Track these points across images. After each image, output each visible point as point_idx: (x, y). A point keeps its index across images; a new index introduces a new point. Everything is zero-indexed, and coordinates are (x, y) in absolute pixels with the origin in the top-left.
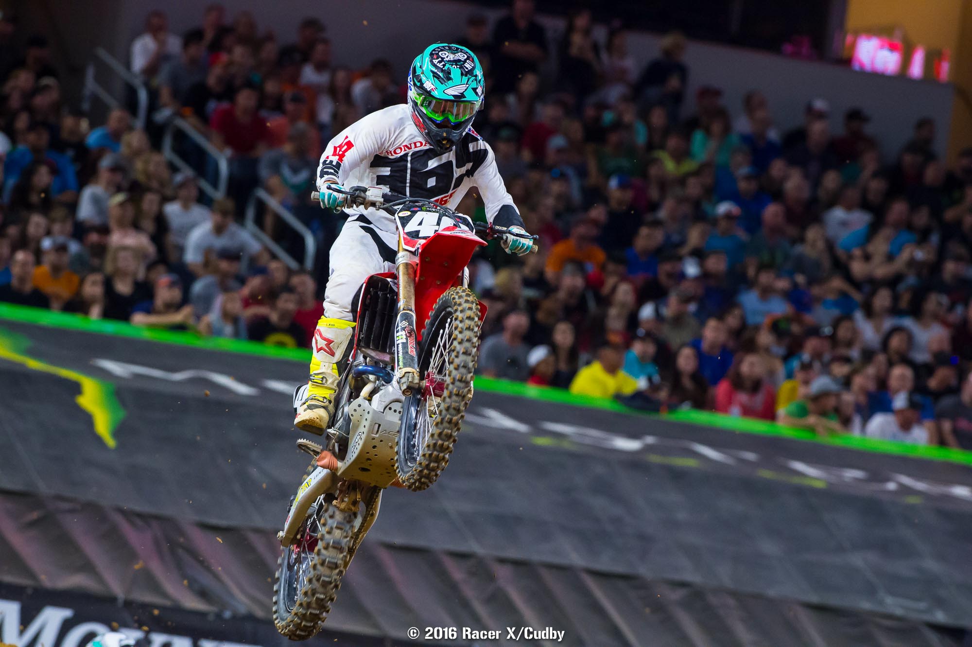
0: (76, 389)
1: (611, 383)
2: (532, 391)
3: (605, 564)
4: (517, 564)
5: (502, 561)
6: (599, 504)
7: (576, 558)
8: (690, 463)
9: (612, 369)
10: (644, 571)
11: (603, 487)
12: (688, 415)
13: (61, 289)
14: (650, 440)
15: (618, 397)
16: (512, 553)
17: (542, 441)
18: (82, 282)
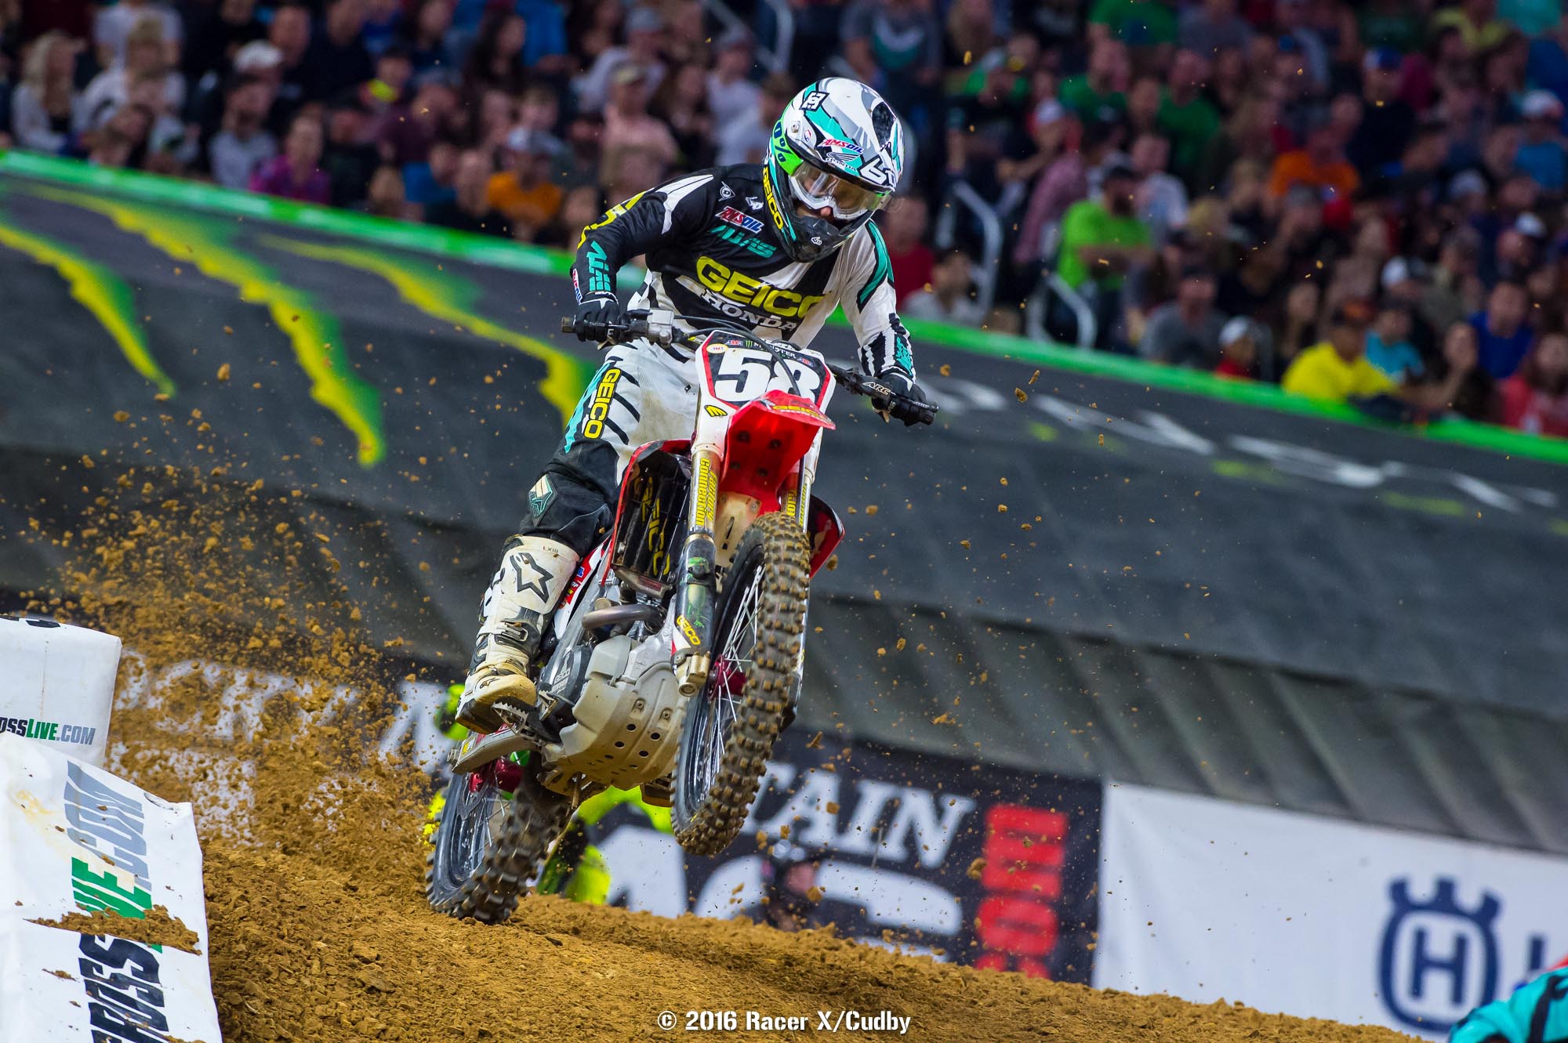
0: (539, 369)
1: (1347, 377)
2: (1220, 386)
3: (1308, 661)
4: (1178, 656)
5: (1155, 651)
6: (1306, 570)
7: (1264, 650)
8: (1448, 508)
9: (1347, 356)
10: (1365, 673)
11: (1313, 543)
12: (1459, 431)
13: (533, 209)
14: (1394, 469)
15: (1355, 401)
16: (1169, 640)
17: (1229, 469)
18: (563, 202)
